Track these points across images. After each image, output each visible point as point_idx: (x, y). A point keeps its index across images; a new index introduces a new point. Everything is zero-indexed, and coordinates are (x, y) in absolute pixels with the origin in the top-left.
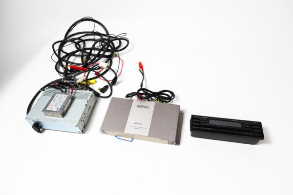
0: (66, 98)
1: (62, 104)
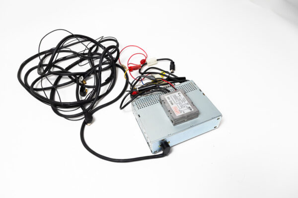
0: (181, 95)
1: (187, 102)
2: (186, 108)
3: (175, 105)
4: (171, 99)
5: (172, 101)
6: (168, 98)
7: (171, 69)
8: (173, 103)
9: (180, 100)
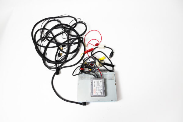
0: (102, 83)
1: (102, 88)
2: (100, 92)
3: (95, 88)
4: (95, 84)
5: (95, 85)
6: (95, 82)
7: (110, 56)
8: (95, 86)
9: (100, 85)
